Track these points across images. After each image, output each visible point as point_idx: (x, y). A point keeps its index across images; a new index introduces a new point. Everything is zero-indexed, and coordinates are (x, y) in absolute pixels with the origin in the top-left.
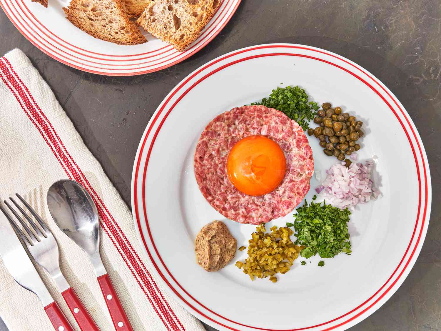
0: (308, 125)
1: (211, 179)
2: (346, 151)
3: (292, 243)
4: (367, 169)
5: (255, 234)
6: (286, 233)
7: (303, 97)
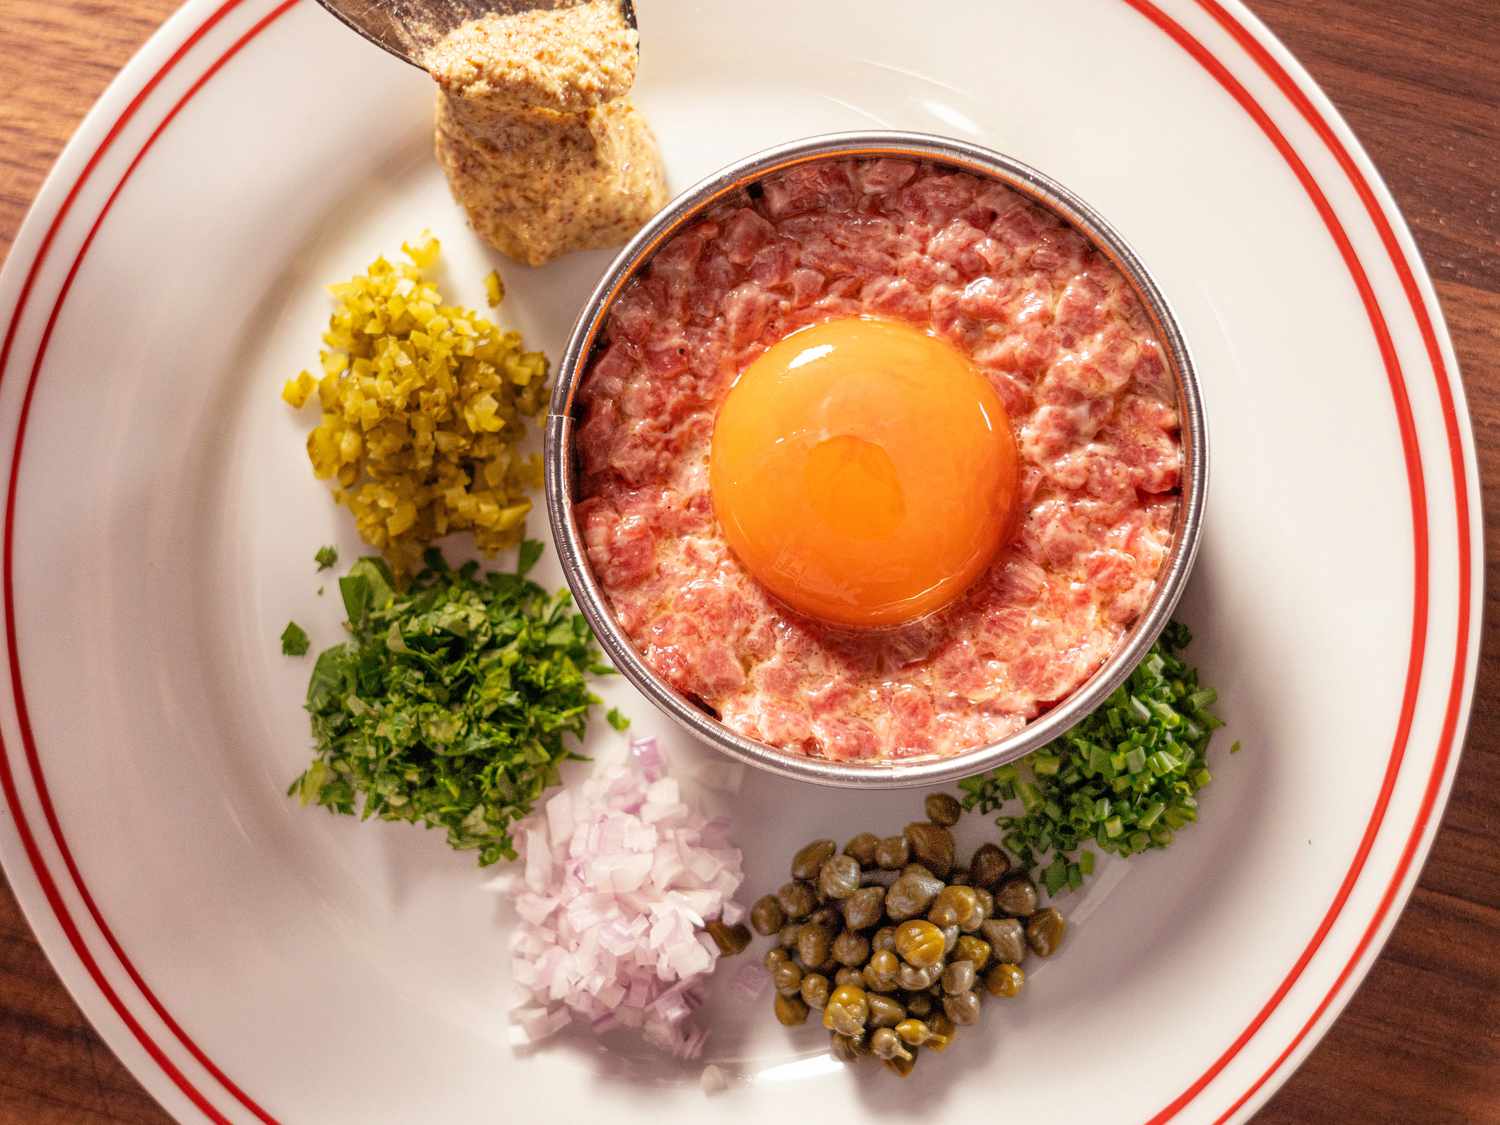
0: (984, 811)
1: (871, 233)
2: (790, 953)
3: (438, 535)
4: (666, 1019)
5: (540, 372)
6: (496, 516)
7: (1130, 828)
